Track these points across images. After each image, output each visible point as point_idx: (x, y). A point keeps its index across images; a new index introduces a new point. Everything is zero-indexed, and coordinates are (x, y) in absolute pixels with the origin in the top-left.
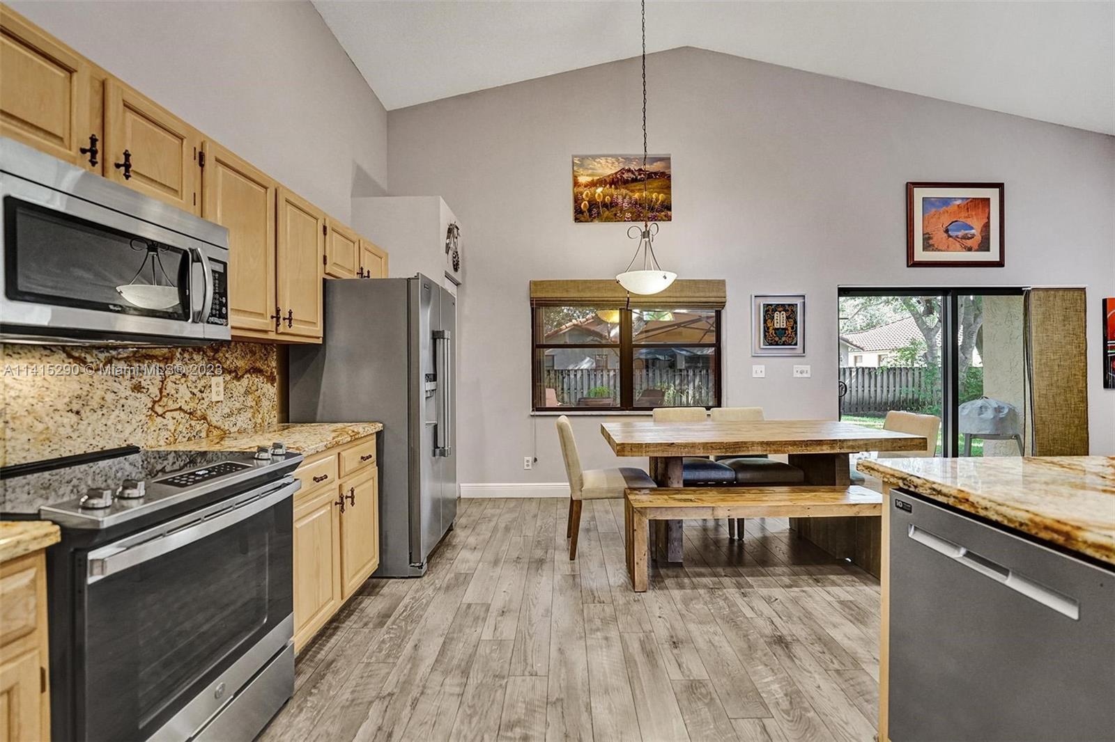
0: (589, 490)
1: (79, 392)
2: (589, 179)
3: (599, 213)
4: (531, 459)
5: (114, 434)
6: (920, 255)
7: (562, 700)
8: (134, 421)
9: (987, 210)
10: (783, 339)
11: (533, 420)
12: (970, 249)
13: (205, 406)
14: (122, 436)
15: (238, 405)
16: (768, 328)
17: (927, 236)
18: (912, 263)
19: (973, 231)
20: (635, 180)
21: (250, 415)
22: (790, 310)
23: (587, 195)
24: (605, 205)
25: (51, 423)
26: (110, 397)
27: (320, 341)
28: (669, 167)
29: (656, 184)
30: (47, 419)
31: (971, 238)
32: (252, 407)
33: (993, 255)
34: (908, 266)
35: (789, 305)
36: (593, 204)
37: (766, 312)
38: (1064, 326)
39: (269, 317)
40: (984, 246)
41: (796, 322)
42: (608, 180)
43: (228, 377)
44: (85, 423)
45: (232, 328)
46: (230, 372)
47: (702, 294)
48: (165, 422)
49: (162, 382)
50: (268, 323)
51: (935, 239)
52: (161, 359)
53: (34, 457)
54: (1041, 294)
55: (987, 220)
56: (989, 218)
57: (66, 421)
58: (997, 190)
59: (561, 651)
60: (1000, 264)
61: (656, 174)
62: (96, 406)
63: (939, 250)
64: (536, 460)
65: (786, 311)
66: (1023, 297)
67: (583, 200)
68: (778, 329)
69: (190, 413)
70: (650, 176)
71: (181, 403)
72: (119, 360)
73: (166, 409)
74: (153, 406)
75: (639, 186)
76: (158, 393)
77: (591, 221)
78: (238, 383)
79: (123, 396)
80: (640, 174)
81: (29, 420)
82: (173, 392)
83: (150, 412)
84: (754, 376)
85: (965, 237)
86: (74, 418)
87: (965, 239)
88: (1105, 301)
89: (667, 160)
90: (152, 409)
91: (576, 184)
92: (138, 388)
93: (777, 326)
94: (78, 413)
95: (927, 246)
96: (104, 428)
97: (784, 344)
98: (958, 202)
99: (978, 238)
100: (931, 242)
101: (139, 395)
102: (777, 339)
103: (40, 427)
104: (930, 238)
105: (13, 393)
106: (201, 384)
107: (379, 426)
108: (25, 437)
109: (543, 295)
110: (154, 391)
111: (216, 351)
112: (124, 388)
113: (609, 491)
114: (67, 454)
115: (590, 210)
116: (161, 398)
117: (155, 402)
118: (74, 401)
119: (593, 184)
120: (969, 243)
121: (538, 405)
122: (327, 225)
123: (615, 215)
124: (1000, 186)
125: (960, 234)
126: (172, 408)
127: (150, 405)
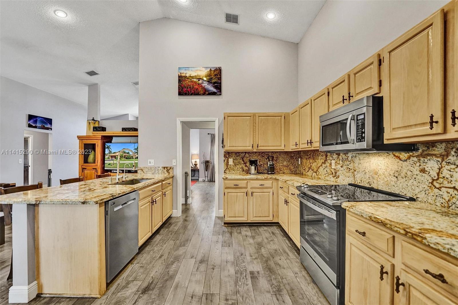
1: (397, 169)
5: (410, 190)
8: (420, 187)
14: (414, 192)
25: (389, 179)
26: (409, 173)
30: (388, 177)
44: (399, 182)
48: (441, 193)
49: (440, 169)
52: (439, 156)
57: (393, 179)
62: (403, 176)
72: (413, 157)
73: (442, 185)
74: (432, 182)
76: (436, 175)
79: (415, 174)
81: (383, 176)
82: (448, 176)
83: (430, 185)
86: (396, 179)
90: (432, 183)
92: (423, 171)
94: (397, 177)
96: (406, 186)
101: (424, 175)
103: (386, 180)
105: (380, 167)
108: (382, 182)
110: (434, 174)
112: (416, 170)
114: (393, 192)
116: (438, 179)
117: (433, 180)
118: (396, 173)
126: (446, 186)
127: (431, 181)
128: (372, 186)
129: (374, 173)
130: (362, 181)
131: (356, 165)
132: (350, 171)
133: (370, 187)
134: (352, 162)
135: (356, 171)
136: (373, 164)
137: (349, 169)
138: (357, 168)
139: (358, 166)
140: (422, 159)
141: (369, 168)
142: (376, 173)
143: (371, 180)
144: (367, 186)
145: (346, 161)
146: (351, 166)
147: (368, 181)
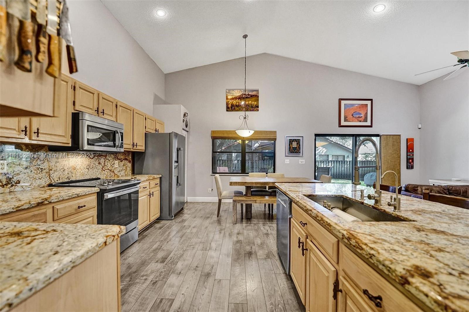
0: (223, 196)
1: (89, 164)
2: (232, 97)
3: (234, 108)
4: (211, 189)
5: (95, 175)
6: (343, 123)
7: (204, 242)
8: (99, 172)
9: (366, 108)
10: (296, 151)
11: (212, 176)
12: (360, 121)
13: (114, 169)
14: (97, 175)
15: (121, 169)
16: (290, 147)
17: (345, 117)
18: (340, 126)
19: (362, 115)
20: (247, 98)
21: (124, 172)
22: (298, 141)
23: (231, 102)
24: (236, 106)
26: (94, 165)
27: (144, 151)
28: (258, 93)
29: (254, 99)
30: (83, 170)
31: (360, 118)
32: (125, 170)
33: (369, 124)
34: (339, 127)
35: (298, 140)
36: (232, 105)
37: (290, 142)
38: (393, 147)
39: (131, 145)
40: (366, 120)
41: (300, 145)
42: (238, 97)
43: (119, 161)
44: (89, 171)
45: (124, 148)
46: (119, 160)
47: (269, 136)
48: (105, 172)
49: (105, 162)
50: (131, 147)
51: (348, 118)
52: (104, 156)
53: (81, 179)
54: (385, 136)
55: (366, 112)
56: (367, 111)
57: (86, 171)
58: (370, 101)
59: (207, 234)
60: (371, 126)
61: (254, 95)
62: (91, 167)
63: (350, 122)
64: (212, 190)
65: (297, 141)
66: (379, 137)
67: (229, 104)
68: (294, 148)
69: (110, 170)
70: (252, 96)
71: (108, 168)
72: (96, 156)
73: (105, 169)
75: (247, 99)
76: (103, 165)
77: (232, 111)
78: (121, 163)
79: (97, 165)
80: (248, 96)
81: (80, 170)
82: (107, 165)
83: (102, 170)
84: (286, 163)
85: (359, 117)
87: (359, 118)
88: (407, 139)
89: (257, 91)
90: (102, 169)
91: (227, 99)
92: (99, 163)
93: (293, 147)
94: (88, 169)
95: (346, 120)
96: (93, 173)
97: (296, 153)
98: (357, 105)
99: (363, 118)
100: (347, 119)
101: (100, 165)
102: (293, 151)
103: (82, 172)
104: (346, 117)
105: (77, 164)
106: (113, 163)
107: (161, 176)
108: (79, 174)
109: (216, 135)
110: (103, 164)
111: (116, 154)
112: (97, 163)
113: (229, 196)
115: (232, 107)
117: (103, 167)
118: (88, 166)
119: (232, 99)
120: (360, 119)
121: (214, 172)
122: (146, 117)
123: (240, 109)
124: (371, 100)
125: (357, 116)
126: (107, 169)
127: (102, 168)
128: (71, 180)
129: (73, 169)
130: (61, 178)
131: (53, 164)
132: (42, 171)
133: (69, 180)
134: (46, 161)
135: (52, 170)
136: (72, 161)
137: (42, 169)
138: (53, 167)
139: (55, 165)
140: (99, 157)
141: (68, 165)
142: (75, 169)
143: (70, 174)
144: (67, 180)
145: (34, 161)
146: (45, 166)
147: (66, 177)
